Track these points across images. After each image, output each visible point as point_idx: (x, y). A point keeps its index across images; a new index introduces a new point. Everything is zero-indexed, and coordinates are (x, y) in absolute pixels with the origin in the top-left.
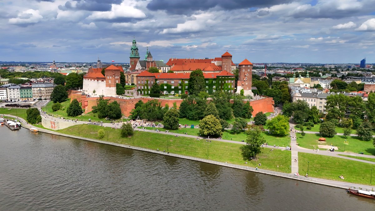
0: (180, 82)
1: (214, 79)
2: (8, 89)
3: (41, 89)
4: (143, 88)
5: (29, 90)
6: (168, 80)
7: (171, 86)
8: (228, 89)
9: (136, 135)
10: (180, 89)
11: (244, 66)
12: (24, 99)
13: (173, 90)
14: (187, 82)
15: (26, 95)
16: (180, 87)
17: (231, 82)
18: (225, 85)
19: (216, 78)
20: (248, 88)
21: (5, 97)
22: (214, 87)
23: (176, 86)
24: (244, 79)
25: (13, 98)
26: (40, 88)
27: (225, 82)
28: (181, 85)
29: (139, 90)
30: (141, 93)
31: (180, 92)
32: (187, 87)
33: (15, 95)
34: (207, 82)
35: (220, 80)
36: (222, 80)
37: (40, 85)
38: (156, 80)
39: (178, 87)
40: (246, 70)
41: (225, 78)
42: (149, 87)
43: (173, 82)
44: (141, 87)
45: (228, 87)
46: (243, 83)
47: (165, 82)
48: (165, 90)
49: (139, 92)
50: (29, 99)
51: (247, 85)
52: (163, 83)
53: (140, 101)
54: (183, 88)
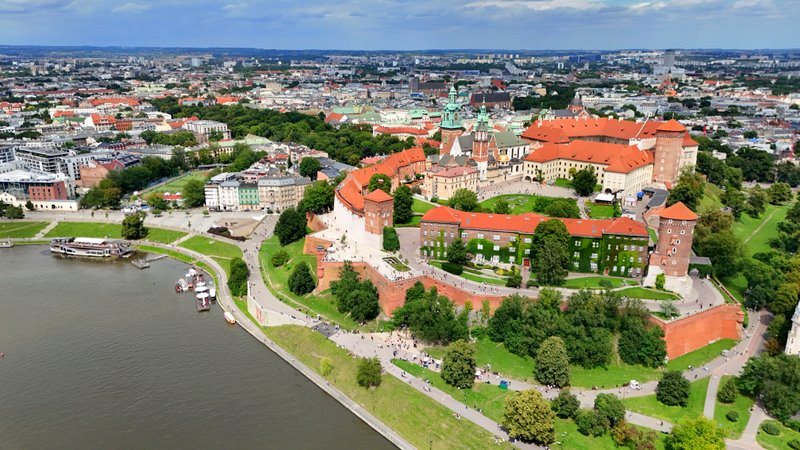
0: (514, 238)
1: (596, 239)
2: (220, 189)
3: (274, 188)
4: (432, 245)
5: (253, 191)
6: (487, 233)
7: (492, 246)
8: (628, 265)
9: (384, 386)
10: (513, 254)
11: (670, 222)
12: (245, 207)
13: (496, 253)
14: (528, 241)
15: (249, 200)
16: (512, 250)
17: (637, 249)
18: (620, 255)
19: (600, 236)
20: (676, 273)
21: (216, 201)
22: (595, 256)
23: (504, 246)
24: (669, 252)
25: (227, 203)
26: (271, 187)
27: (621, 249)
28: (514, 244)
29: (425, 248)
30: (429, 255)
31: (512, 259)
32: (528, 251)
33: (231, 199)
34: (577, 243)
35: (609, 241)
36: (615, 242)
37: (272, 182)
38: (461, 230)
39: (507, 249)
40: (674, 231)
41: (623, 240)
42: (446, 245)
43: (497, 237)
44: (429, 243)
45: (627, 260)
46: (664, 261)
47: (481, 236)
48: (480, 251)
49: (425, 252)
50: (254, 207)
51: (674, 266)
52: (475, 237)
53: (418, 284)
54: (520, 253)
